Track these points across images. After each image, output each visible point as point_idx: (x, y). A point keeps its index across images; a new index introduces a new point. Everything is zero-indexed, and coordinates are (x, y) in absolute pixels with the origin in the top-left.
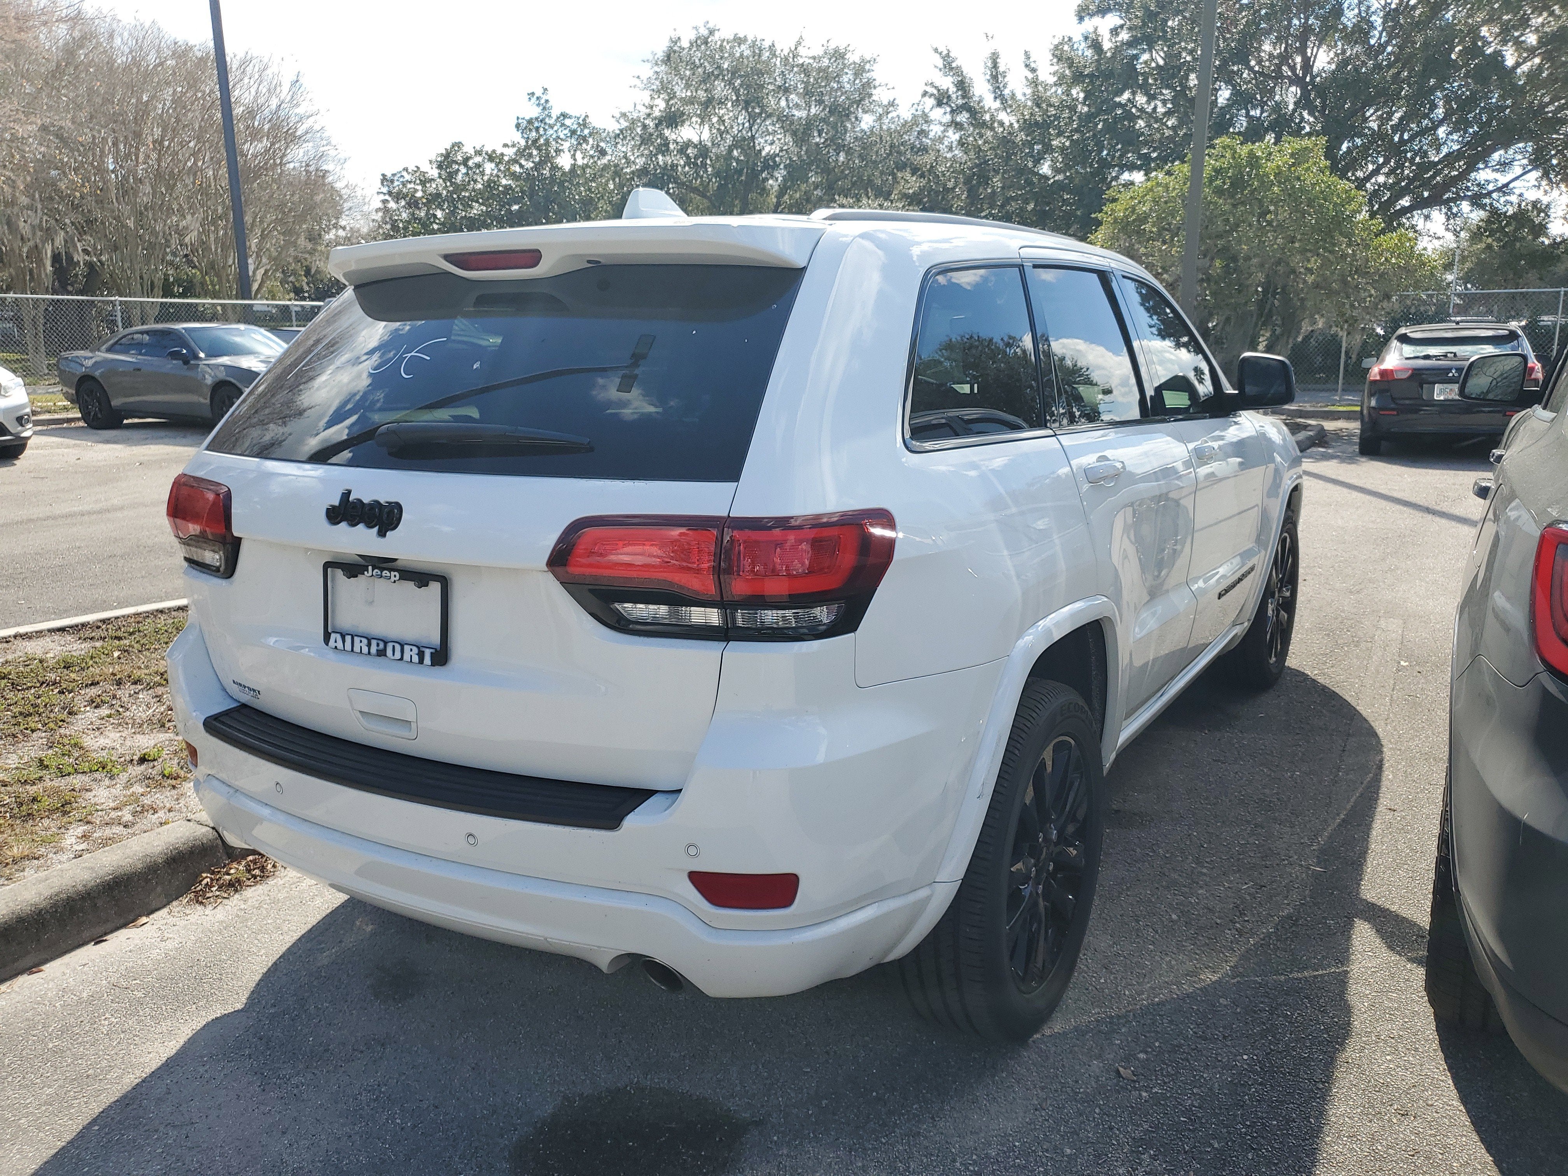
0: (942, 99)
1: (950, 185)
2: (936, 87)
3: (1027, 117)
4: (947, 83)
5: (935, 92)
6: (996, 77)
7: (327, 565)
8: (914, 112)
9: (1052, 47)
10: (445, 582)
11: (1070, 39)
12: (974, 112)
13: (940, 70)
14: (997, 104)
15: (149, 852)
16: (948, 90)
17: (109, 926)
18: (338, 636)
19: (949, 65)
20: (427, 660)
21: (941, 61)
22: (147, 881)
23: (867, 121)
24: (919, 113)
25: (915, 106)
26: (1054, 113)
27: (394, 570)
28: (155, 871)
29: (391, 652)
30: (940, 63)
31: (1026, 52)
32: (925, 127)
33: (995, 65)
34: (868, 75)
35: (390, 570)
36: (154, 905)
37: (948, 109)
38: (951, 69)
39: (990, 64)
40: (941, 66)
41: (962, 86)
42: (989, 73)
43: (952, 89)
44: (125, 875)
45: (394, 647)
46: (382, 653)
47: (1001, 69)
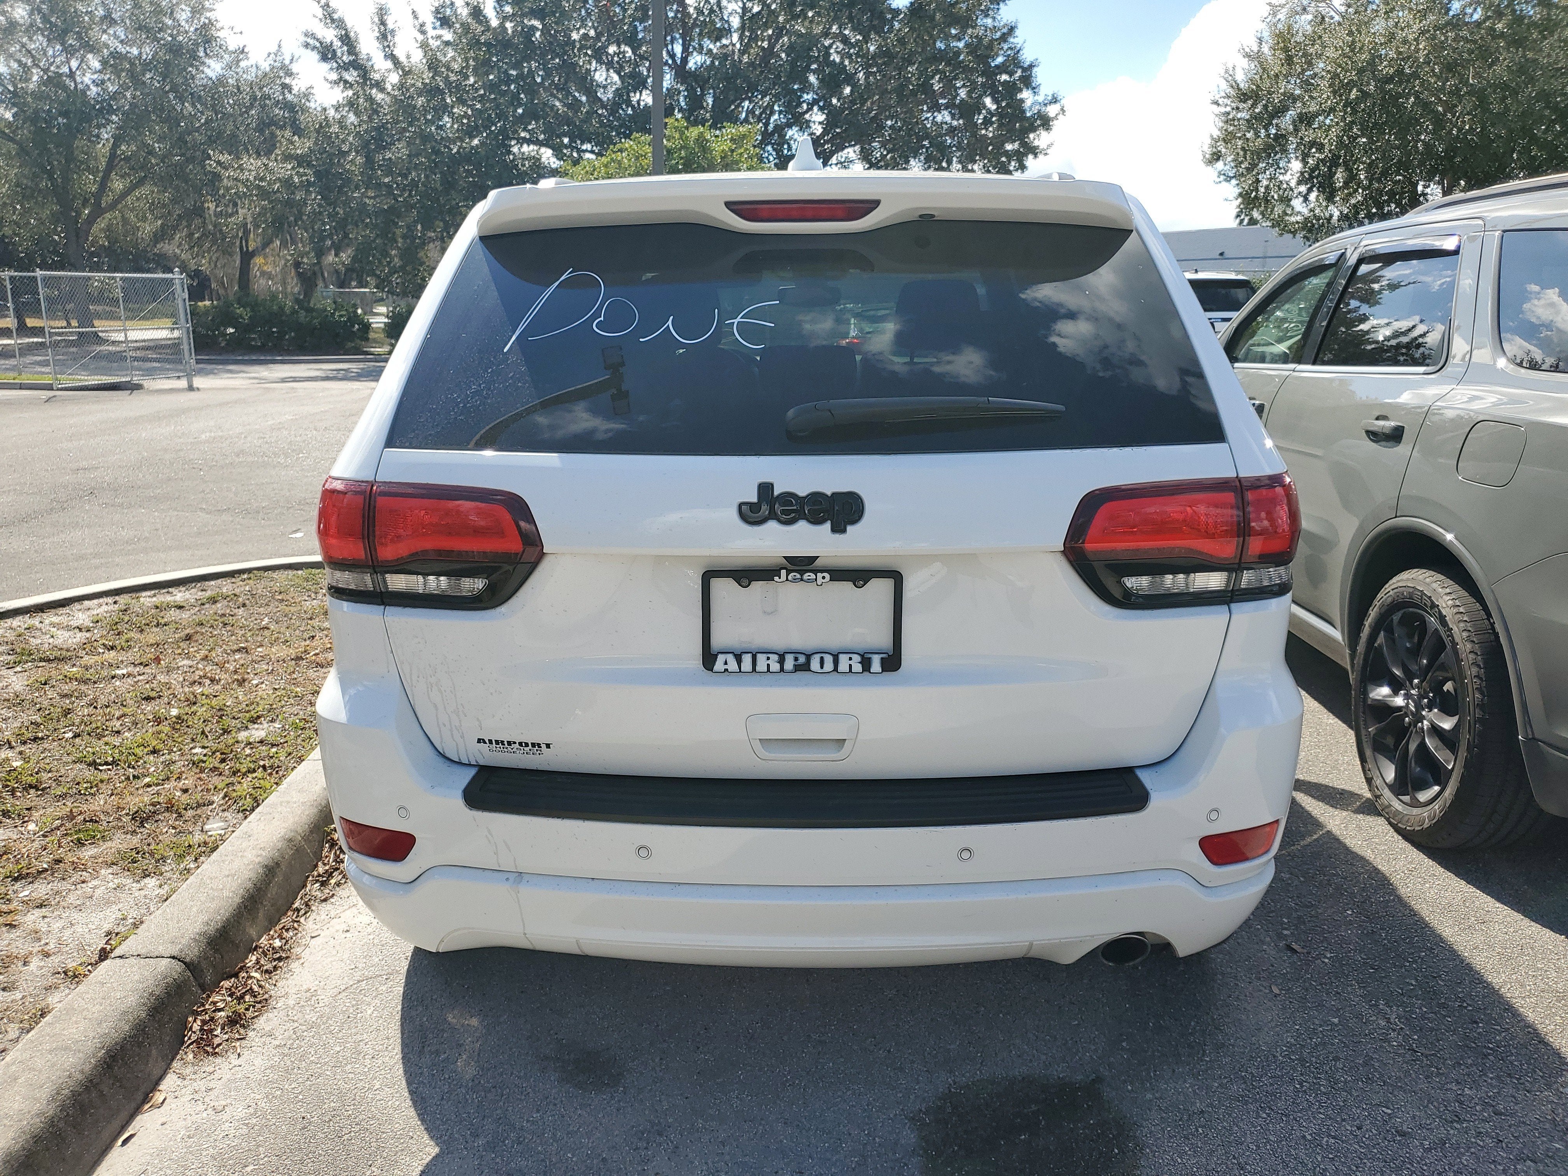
0: (326, 53)
1: (345, 148)
2: (318, 40)
3: (427, 81)
4: (330, 35)
5: (318, 45)
6: (385, 36)
7: (708, 576)
8: (272, 63)
9: (434, 9)
10: (896, 577)
11: (452, 4)
12: (363, 69)
13: (321, 20)
14: (389, 64)
15: (123, 1007)
16: (332, 43)
17: (124, 1115)
18: (731, 658)
19: (330, 17)
20: (876, 666)
21: (321, 9)
22: (140, 1045)
23: (213, 68)
24: (277, 64)
25: (272, 56)
26: (455, 78)
27: (822, 571)
28: (143, 1030)
29: (819, 665)
30: (320, 13)
31: (414, 12)
32: (287, 81)
33: (383, 23)
34: (208, 14)
35: (815, 572)
36: (157, 1072)
37: (335, 65)
38: (333, 20)
39: (376, 20)
40: (321, 16)
41: (347, 40)
42: (377, 30)
43: (337, 43)
44: (116, 1044)
45: (822, 659)
46: (805, 667)
47: (390, 26)
